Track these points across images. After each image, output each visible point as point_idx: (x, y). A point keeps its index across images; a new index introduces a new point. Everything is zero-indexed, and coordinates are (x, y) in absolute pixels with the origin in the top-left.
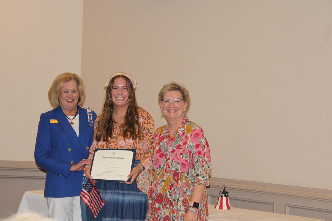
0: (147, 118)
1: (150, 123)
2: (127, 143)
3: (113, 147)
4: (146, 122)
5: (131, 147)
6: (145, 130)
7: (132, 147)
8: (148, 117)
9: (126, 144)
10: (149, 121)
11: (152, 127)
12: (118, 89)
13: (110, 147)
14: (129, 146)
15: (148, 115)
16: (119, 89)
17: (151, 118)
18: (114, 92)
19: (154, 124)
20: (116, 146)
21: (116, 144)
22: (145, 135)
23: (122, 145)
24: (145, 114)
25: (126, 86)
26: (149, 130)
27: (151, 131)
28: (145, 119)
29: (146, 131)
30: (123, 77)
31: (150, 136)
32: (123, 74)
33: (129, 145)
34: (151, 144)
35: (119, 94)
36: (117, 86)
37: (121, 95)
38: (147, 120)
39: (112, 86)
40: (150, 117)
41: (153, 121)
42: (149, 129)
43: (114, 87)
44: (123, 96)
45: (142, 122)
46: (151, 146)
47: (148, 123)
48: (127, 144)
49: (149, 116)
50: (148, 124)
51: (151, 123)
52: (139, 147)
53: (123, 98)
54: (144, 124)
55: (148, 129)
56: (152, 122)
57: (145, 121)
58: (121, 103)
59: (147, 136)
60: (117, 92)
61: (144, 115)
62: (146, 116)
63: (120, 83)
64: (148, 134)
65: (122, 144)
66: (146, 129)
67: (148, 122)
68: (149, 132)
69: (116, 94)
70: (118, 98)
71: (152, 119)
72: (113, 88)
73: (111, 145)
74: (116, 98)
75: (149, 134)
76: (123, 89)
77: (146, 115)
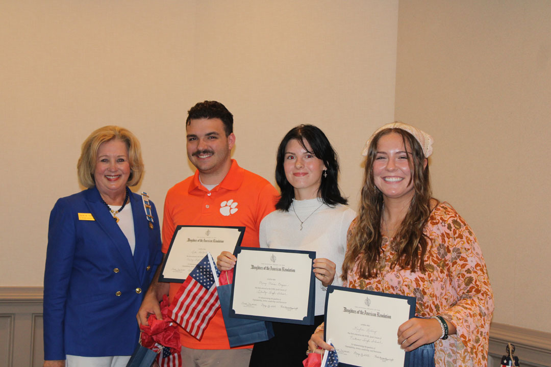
0: (452, 225)
1: (461, 236)
2: (401, 279)
3: (374, 286)
4: (451, 233)
5: (409, 288)
6: (449, 251)
7: (412, 289)
8: (455, 222)
9: (399, 283)
10: (457, 231)
11: (467, 246)
12: (387, 160)
13: (368, 286)
14: (406, 285)
15: (456, 219)
16: (389, 158)
17: (465, 225)
18: (379, 166)
19: (472, 238)
20: (379, 286)
21: (379, 281)
22: (451, 264)
23: (391, 284)
24: (449, 216)
25: (405, 151)
26: (460, 253)
27: (463, 255)
28: (449, 227)
29: (454, 255)
30: (399, 132)
31: (463, 266)
32: (397, 126)
33: (405, 283)
34: (467, 284)
35: (388, 171)
36: (383, 153)
37: (393, 171)
38: (452, 229)
39: (373, 153)
40: (462, 224)
41: (470, 233)
42: (458, 249)
43: (379, 155)
44: (399, 173)
45: (443, 234)
46: (469, 287)
47: (456, 235)
48: (402, 282)
49: (458, 220)
50: (457, 238)
51: (464, 237)
52: (431, 290)
53: (399, 179)
54: (446, 239)
55: (458, 251)
56: (466, 234)
57: (448, 231)
58: (394, 189)
59: (455, 266)
60: (385, 166)
61: (446, 217)
62: (450, 221)
63: (392, 146)
64: (458, 261)
65: (391, 280)
66: (451, 249)
67: (455, 233)
68: (459, 256)
69: (383, 170)
70: (387, 179)
71: (467, 229)
72: (377, 157)
73: (370, 283)
74: (384, 178)
75: (460, 260)
76: (397, 159)
77: (452, 219)
